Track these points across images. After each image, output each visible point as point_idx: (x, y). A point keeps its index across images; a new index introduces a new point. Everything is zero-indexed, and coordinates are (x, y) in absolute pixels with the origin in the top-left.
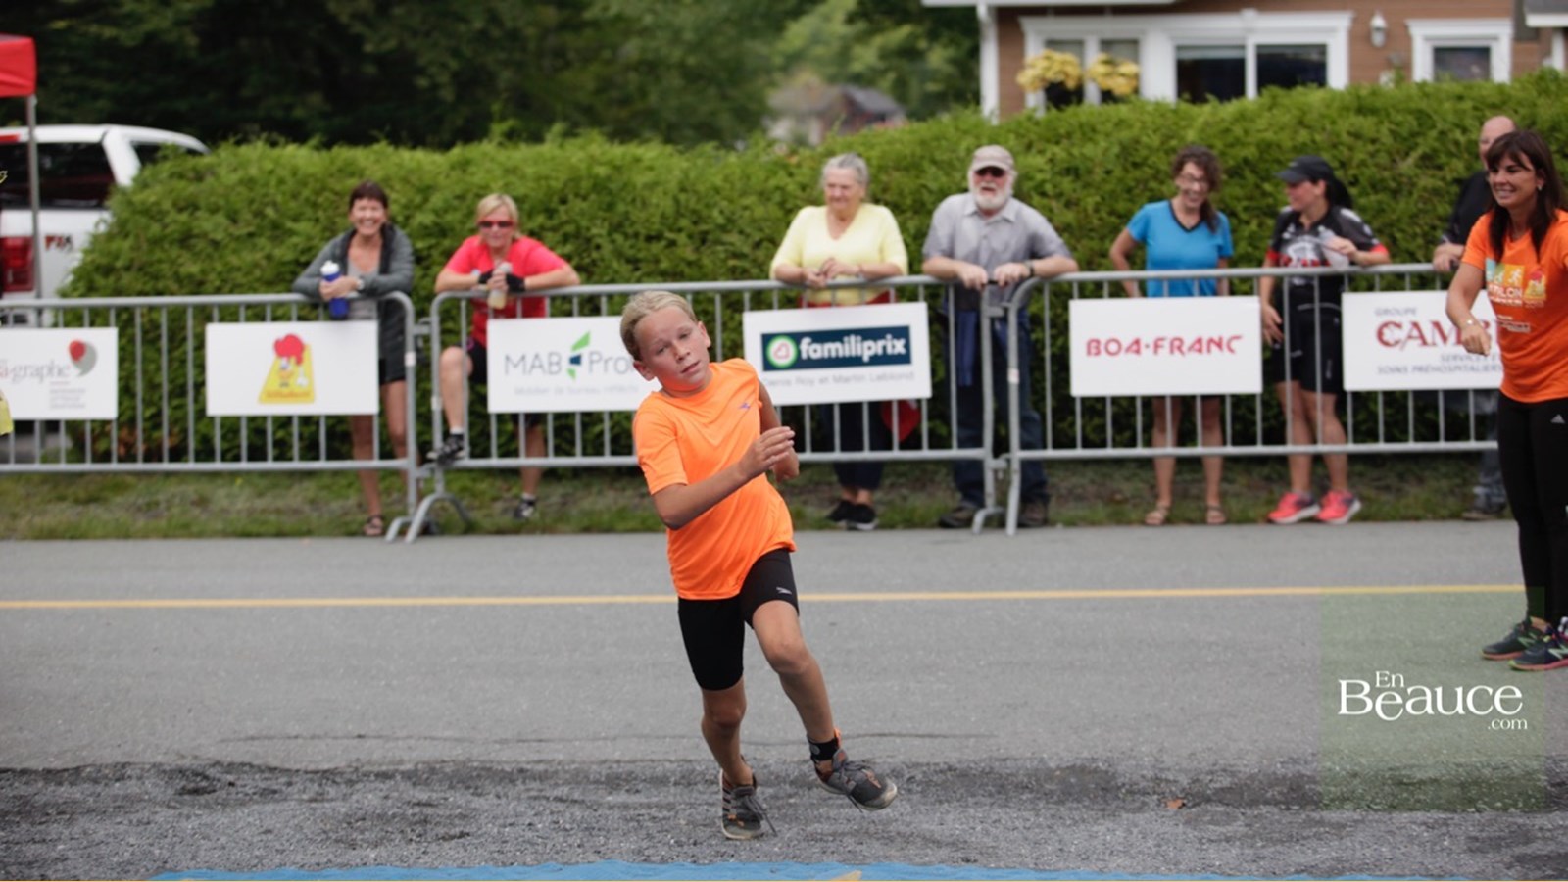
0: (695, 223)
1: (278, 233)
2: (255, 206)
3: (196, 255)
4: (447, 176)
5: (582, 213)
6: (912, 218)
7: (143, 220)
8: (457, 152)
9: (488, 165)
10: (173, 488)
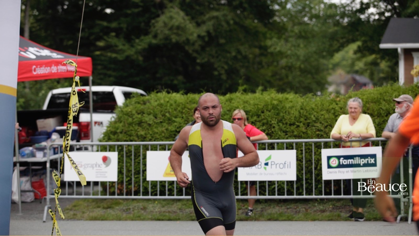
0: (306, 120)
1: (170, 122)
2: (162, 113)
3: (143, 129)
4: (225, 104)
5: (269, 116)
6: (377, 119)
7: (126, 117)
8: (228, 96)
9: (238, 100)
10: (135, 204)
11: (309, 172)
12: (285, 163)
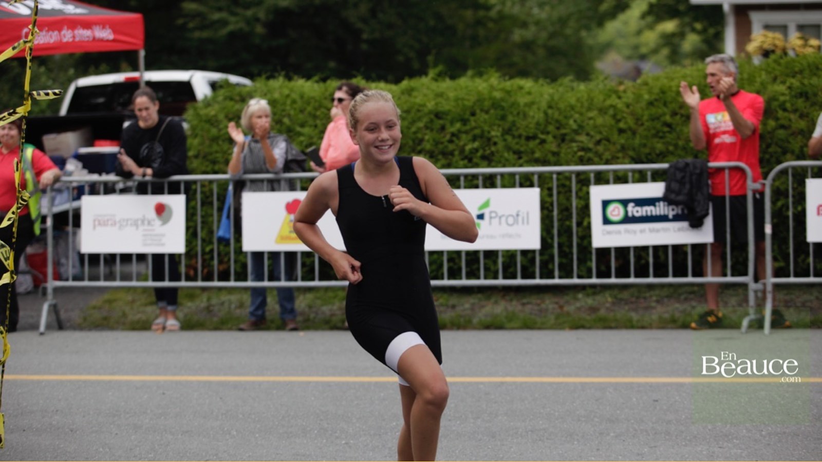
0: (558, 128)
1: (291, 134)
5: (485, 122)
7: (207, 126)
8: (405, 83)
9: (425, 91)
10: (224, 297)
11: (566, 232)
12: (518, 215)
